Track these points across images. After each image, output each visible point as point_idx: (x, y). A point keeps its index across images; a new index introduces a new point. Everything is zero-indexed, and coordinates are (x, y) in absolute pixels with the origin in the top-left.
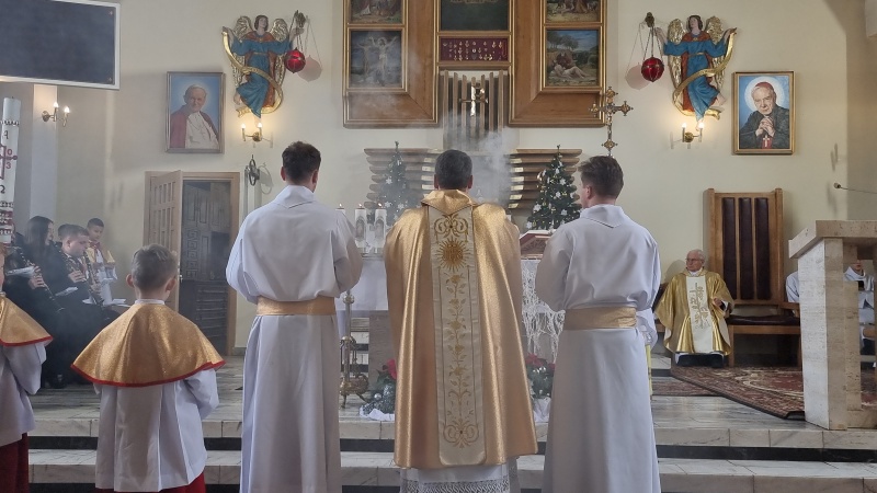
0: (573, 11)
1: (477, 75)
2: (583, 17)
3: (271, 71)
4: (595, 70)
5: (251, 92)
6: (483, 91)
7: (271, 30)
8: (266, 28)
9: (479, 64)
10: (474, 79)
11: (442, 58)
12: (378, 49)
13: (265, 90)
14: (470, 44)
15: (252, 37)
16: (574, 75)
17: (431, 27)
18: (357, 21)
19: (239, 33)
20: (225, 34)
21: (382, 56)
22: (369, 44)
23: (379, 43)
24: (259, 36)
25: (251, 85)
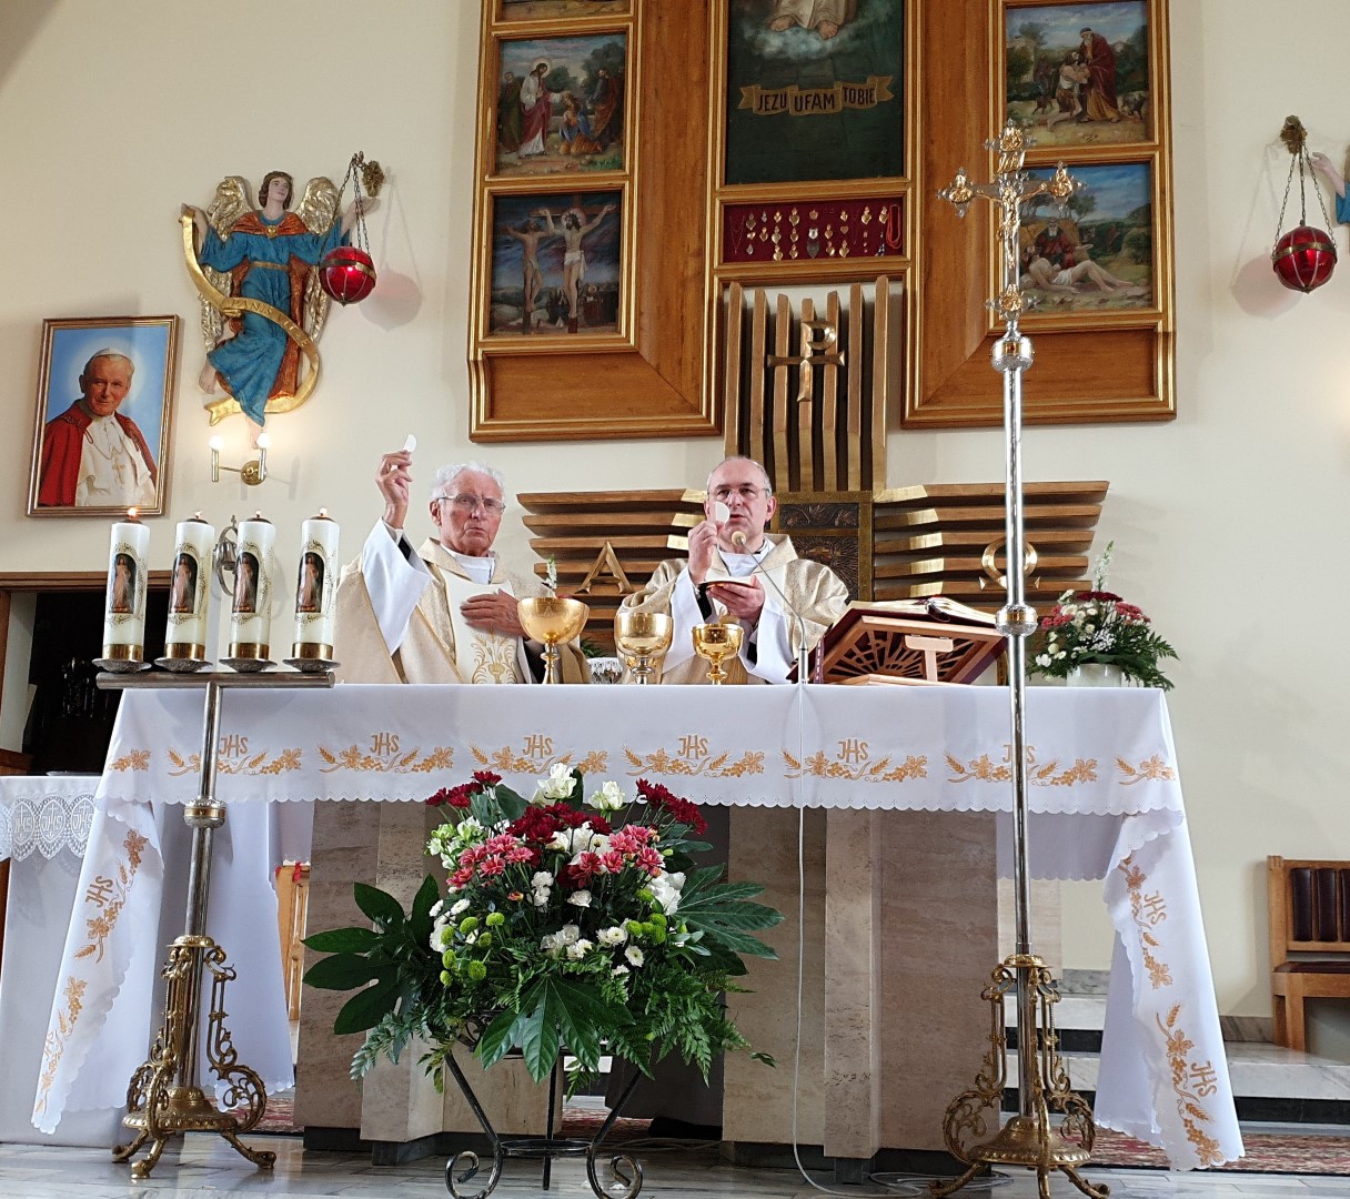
0: (1079, 119)
1: (819, 296)
2: (1105, 132)
3: (295, 308)
4: (1142, 268)
5: (242, 360)
6: (831, 335)
7: (299, 207)
8: (286, 203)
9: (826, 266)
10: (808, 303)
11: (729, 255)
12: (562, 239)
13: (279, 354)
14: (803, 216)
15: (253, 223)
16: (1084, 282)
17: (700, 177)
18: (509, 171)
19: (220, 218)
20: (188, 221)
21: (573, 256)
22: (538, 229)
23: (565, 223)
24: (267, 223)
25: (242, 342)
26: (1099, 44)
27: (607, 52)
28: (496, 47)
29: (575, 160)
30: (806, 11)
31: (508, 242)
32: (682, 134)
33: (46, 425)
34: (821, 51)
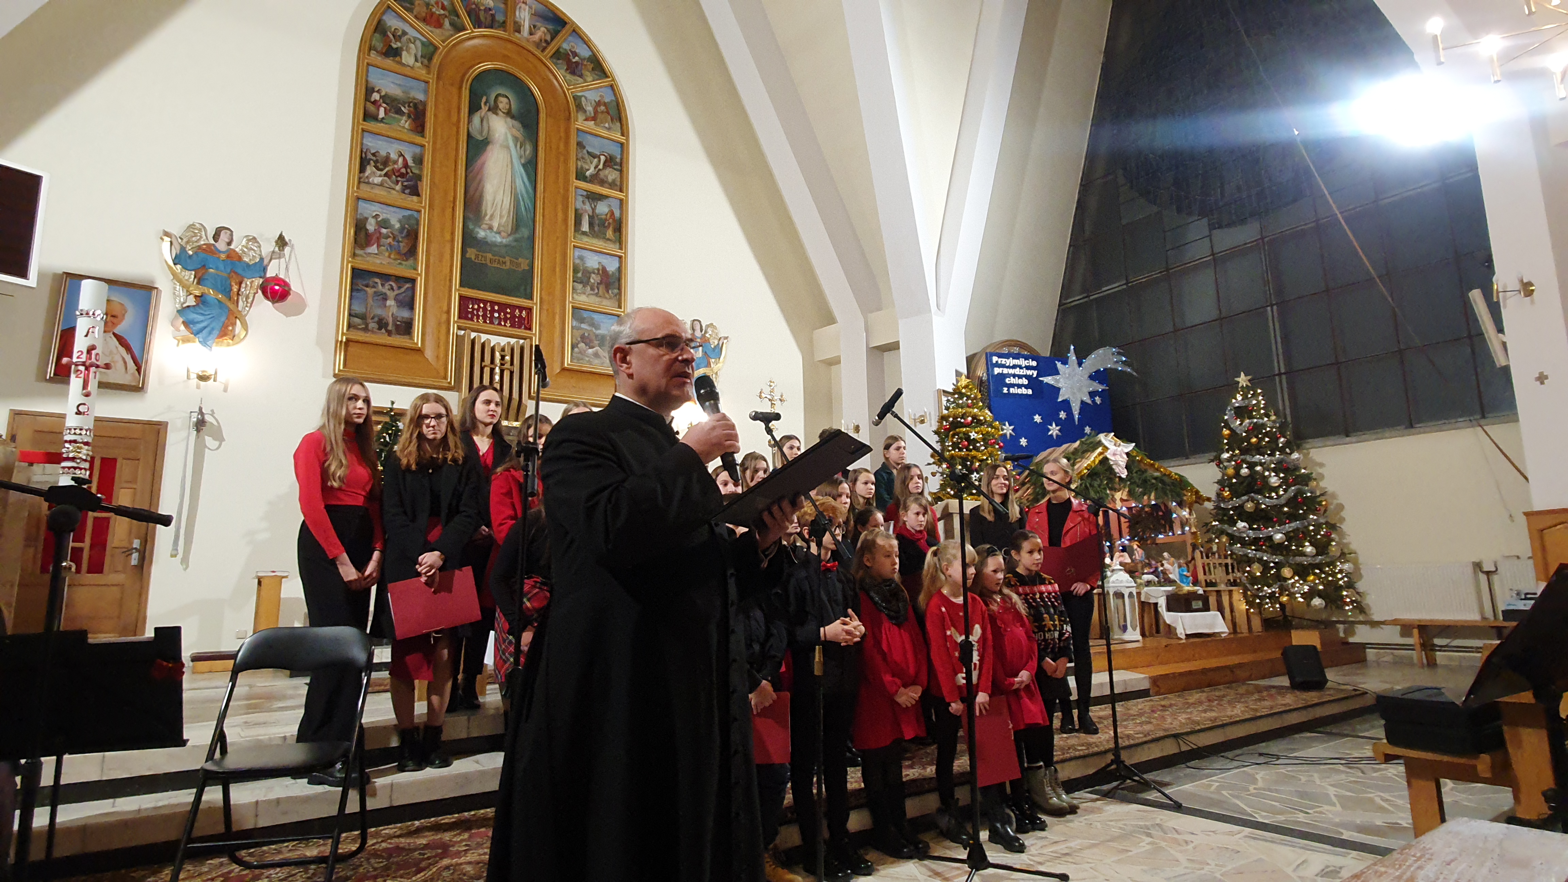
0: (597, 295)
1: (501, 341)
2: (605, 302)
3: (232, 296)
5: (200, 318)
6: (507, 357)
8: (229, 243)
9: (502, 329)
10: (499, 344)
11: (460, 317)
12: (385, 294)
14: (493, 308)
15: (210, 249)
16: (597, 356)
17: (448, 282)
18: (360, 258)
19: (187, 242)
20: (167, 239)
21: (390, 303)
22: (374, 287)
23: (387, 286)
24: (220, 252)
25: (201, 309)
26: (604, 269)
27: (409, 217)
28: (355, 200)
29: (392, 261)
30: (495, 225)
31: (358, 290)
32: (441, 261)
33: (62, 331)
34: (501, 242)
